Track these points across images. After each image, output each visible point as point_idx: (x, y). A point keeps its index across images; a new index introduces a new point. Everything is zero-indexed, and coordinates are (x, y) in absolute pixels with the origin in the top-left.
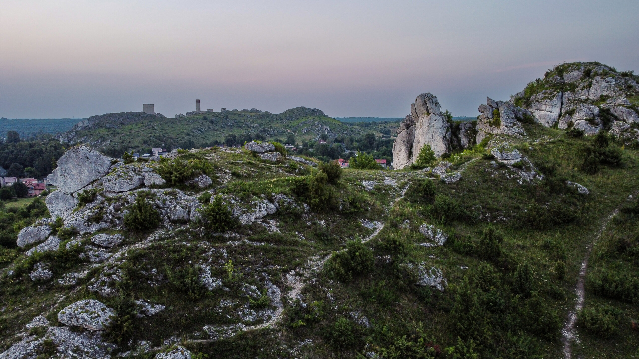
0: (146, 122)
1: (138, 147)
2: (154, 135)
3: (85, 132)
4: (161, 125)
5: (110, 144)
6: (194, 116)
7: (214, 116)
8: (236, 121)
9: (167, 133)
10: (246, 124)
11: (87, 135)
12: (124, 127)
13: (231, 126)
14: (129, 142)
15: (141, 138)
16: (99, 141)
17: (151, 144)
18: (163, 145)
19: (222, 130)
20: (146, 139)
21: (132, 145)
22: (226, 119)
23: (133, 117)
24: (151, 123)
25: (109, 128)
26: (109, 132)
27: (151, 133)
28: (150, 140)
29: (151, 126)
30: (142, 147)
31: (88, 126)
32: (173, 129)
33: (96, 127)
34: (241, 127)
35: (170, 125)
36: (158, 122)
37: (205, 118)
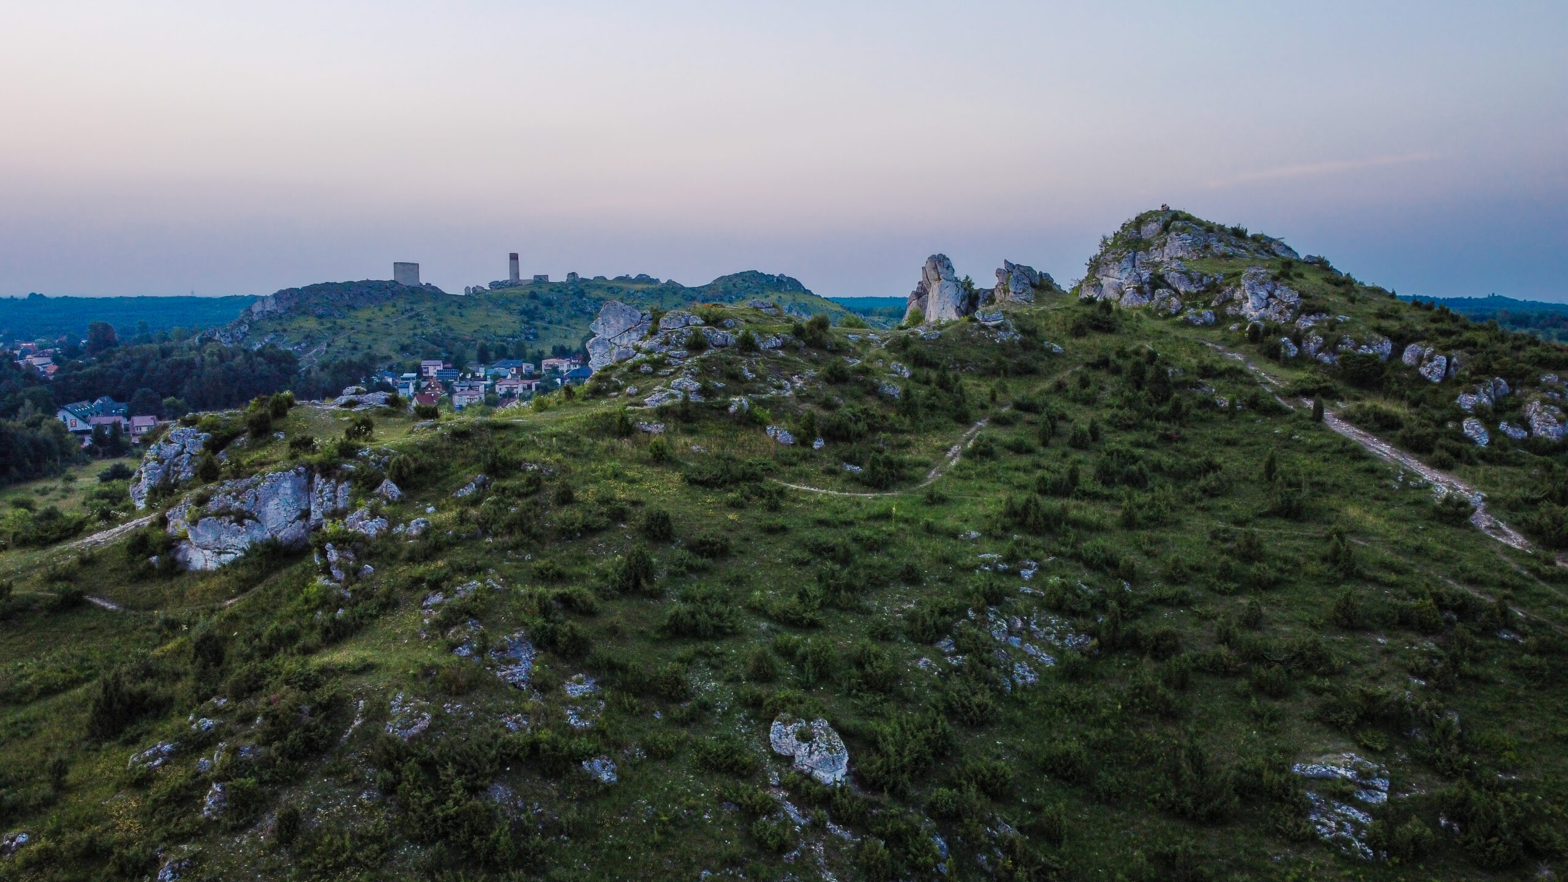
0: (403, 304)
1: (389, 358)
2: (423, 333)
3: (269, 325)
4: (435, 310)
6: (507, 290)
7: (552, 290)
9: (450, 329)
11: (275, 331)
12: (353, 313)
14: (370, 347)
15: (393, 338)
16: (303, 345)
17: (418, 352)
18: (444, 355)
20: (407, 342)
23: (372, 292)
24: (415, 306)
25: (321, 317)
26: (322, 324)
28: (415, 342)
29: (414, 313)
31: (276, 311)
32: (463, 320)
33: (292, 315)
35: (456, 310)
36: (429, 304)
37: (533, 296)
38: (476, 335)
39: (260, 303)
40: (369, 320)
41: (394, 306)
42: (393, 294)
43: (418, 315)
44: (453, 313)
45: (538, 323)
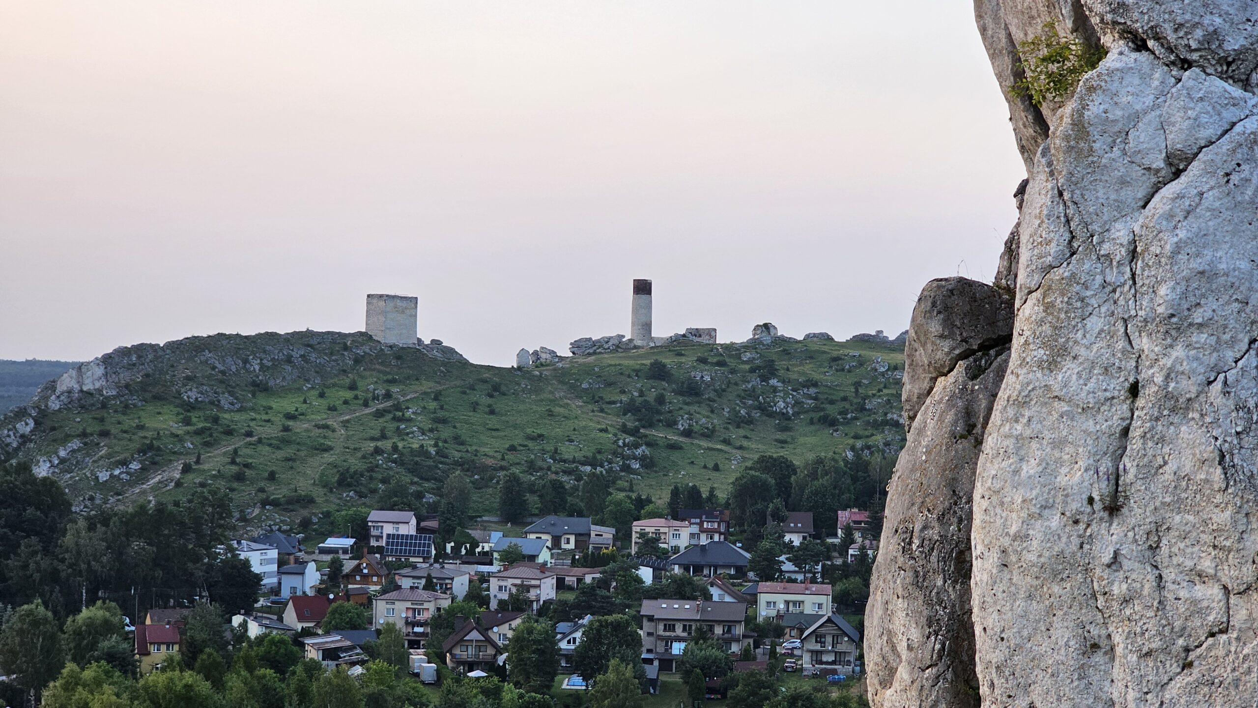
0: (371, 384)
1: (309, 501)
2: (395, 448)
3: (78, 421)
4: (436, 399)
5: (178, 484)
6: (609, 359)
7: (703, 361)
8: (812, 391)
9: (458, 440)
10: (862, 409)
11: (84, 435)
12: (262, 400)
13: (784, 416)
14: (272, 477)
15: (328, 458)
16: (135, 466)
17: (374, 491)
18: (430, 498)
19: (735, 434)
20: (355, 464)
21: (279, 492)
22: (765, 379)
23: (313, 356)
24: (395, 389)
25: (191, 407)
26: (187, 422)
27: (383, 437)
28: (371, 470)
29: (389, 403)
30: (325, 502)
31: (99, 391)
32: (493, 421)
33: (134, 400)
34: (831, 423)
35: (485, 400)
36: (427, 386)
37: (659, 372)
38: (510, 457)
39: (74, 373)
40: (290, 417)
41: (353, 387)
42: (357, 361)
43: (397, 407)
44: (474, 407)
45: (658, 434)
